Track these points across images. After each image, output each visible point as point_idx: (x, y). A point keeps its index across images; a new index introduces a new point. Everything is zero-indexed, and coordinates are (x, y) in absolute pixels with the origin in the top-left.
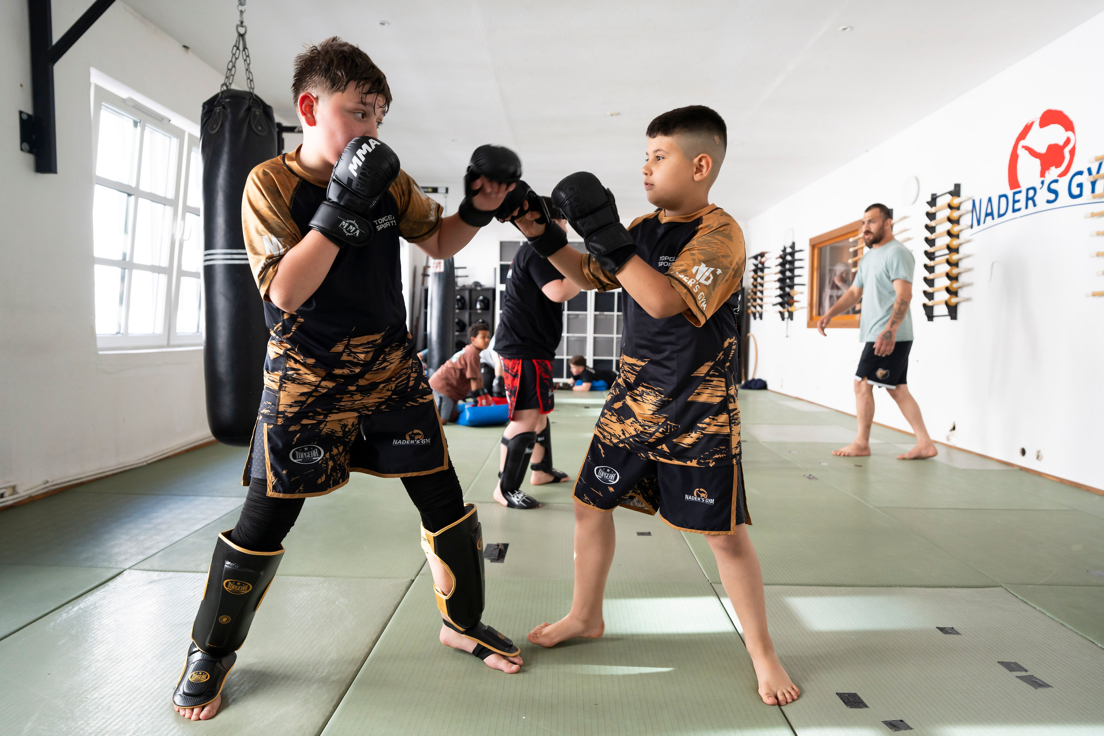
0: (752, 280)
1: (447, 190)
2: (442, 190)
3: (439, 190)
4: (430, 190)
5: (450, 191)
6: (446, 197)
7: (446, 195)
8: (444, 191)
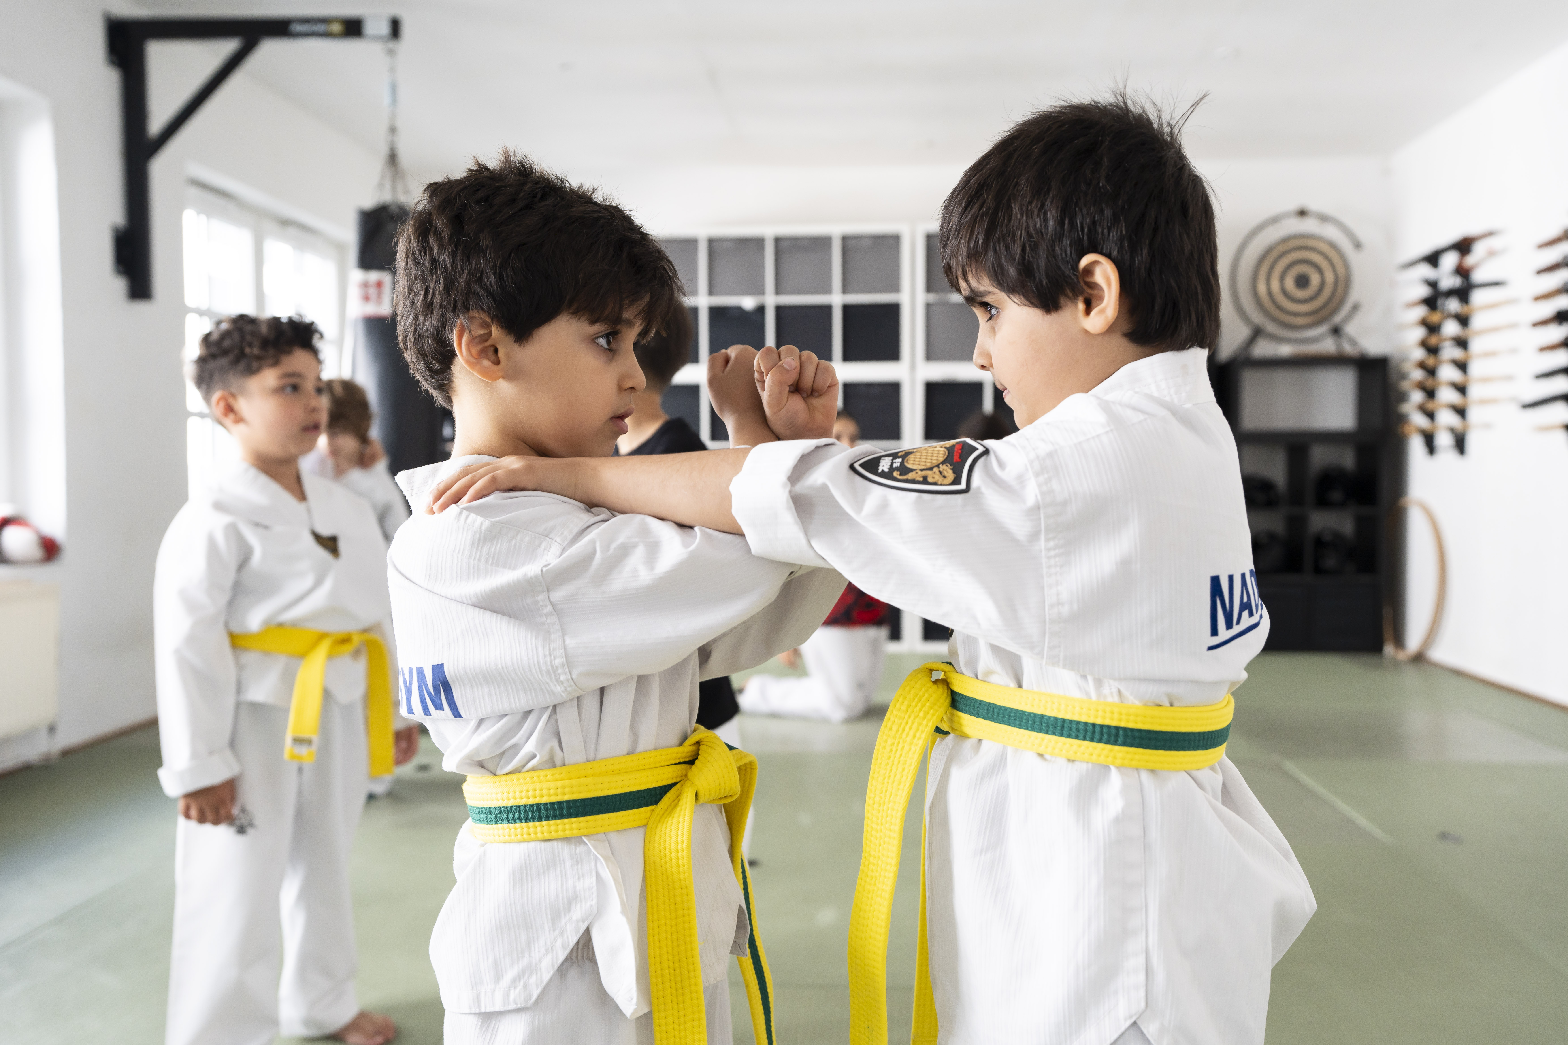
0: (1419, 333)
1: (395, 28)
2: (377, 27)
3: (370, 28)
4: (336, 28)
5: (406, 30)
6: (391, 53)
7: (391, 45)
8: (384, 29)
